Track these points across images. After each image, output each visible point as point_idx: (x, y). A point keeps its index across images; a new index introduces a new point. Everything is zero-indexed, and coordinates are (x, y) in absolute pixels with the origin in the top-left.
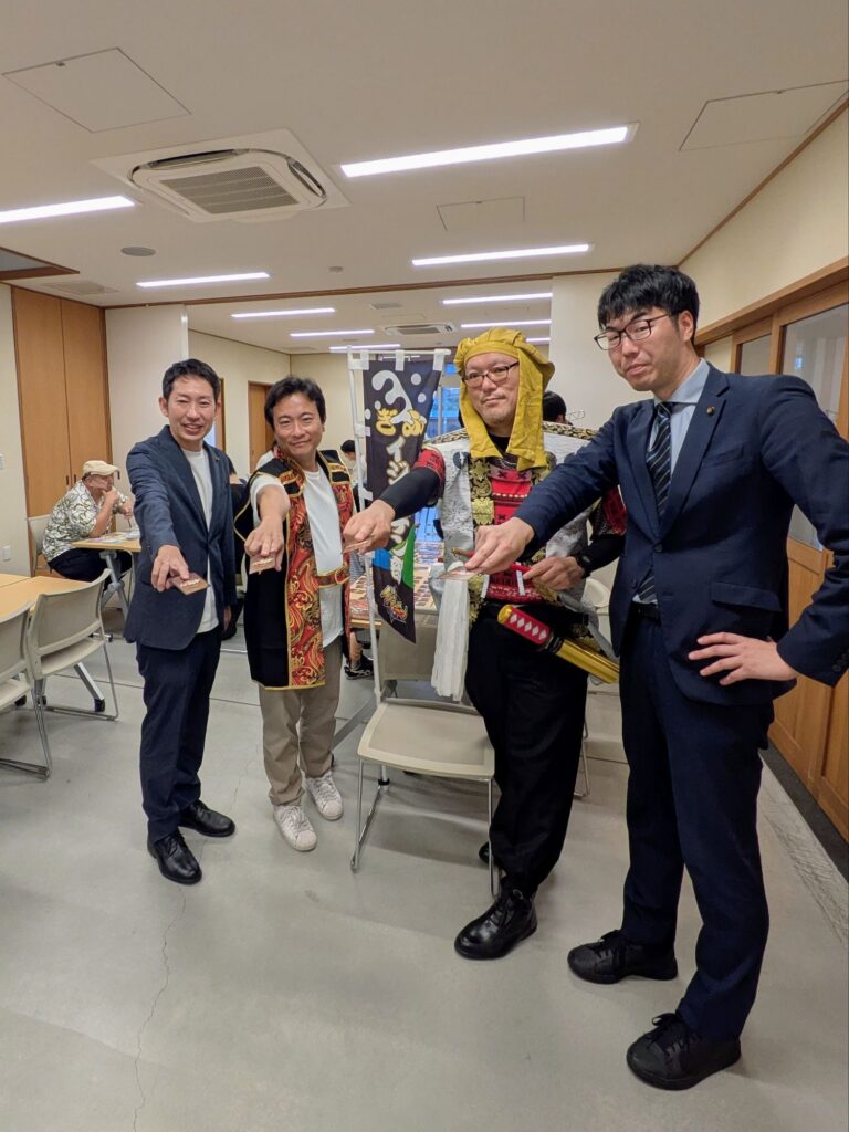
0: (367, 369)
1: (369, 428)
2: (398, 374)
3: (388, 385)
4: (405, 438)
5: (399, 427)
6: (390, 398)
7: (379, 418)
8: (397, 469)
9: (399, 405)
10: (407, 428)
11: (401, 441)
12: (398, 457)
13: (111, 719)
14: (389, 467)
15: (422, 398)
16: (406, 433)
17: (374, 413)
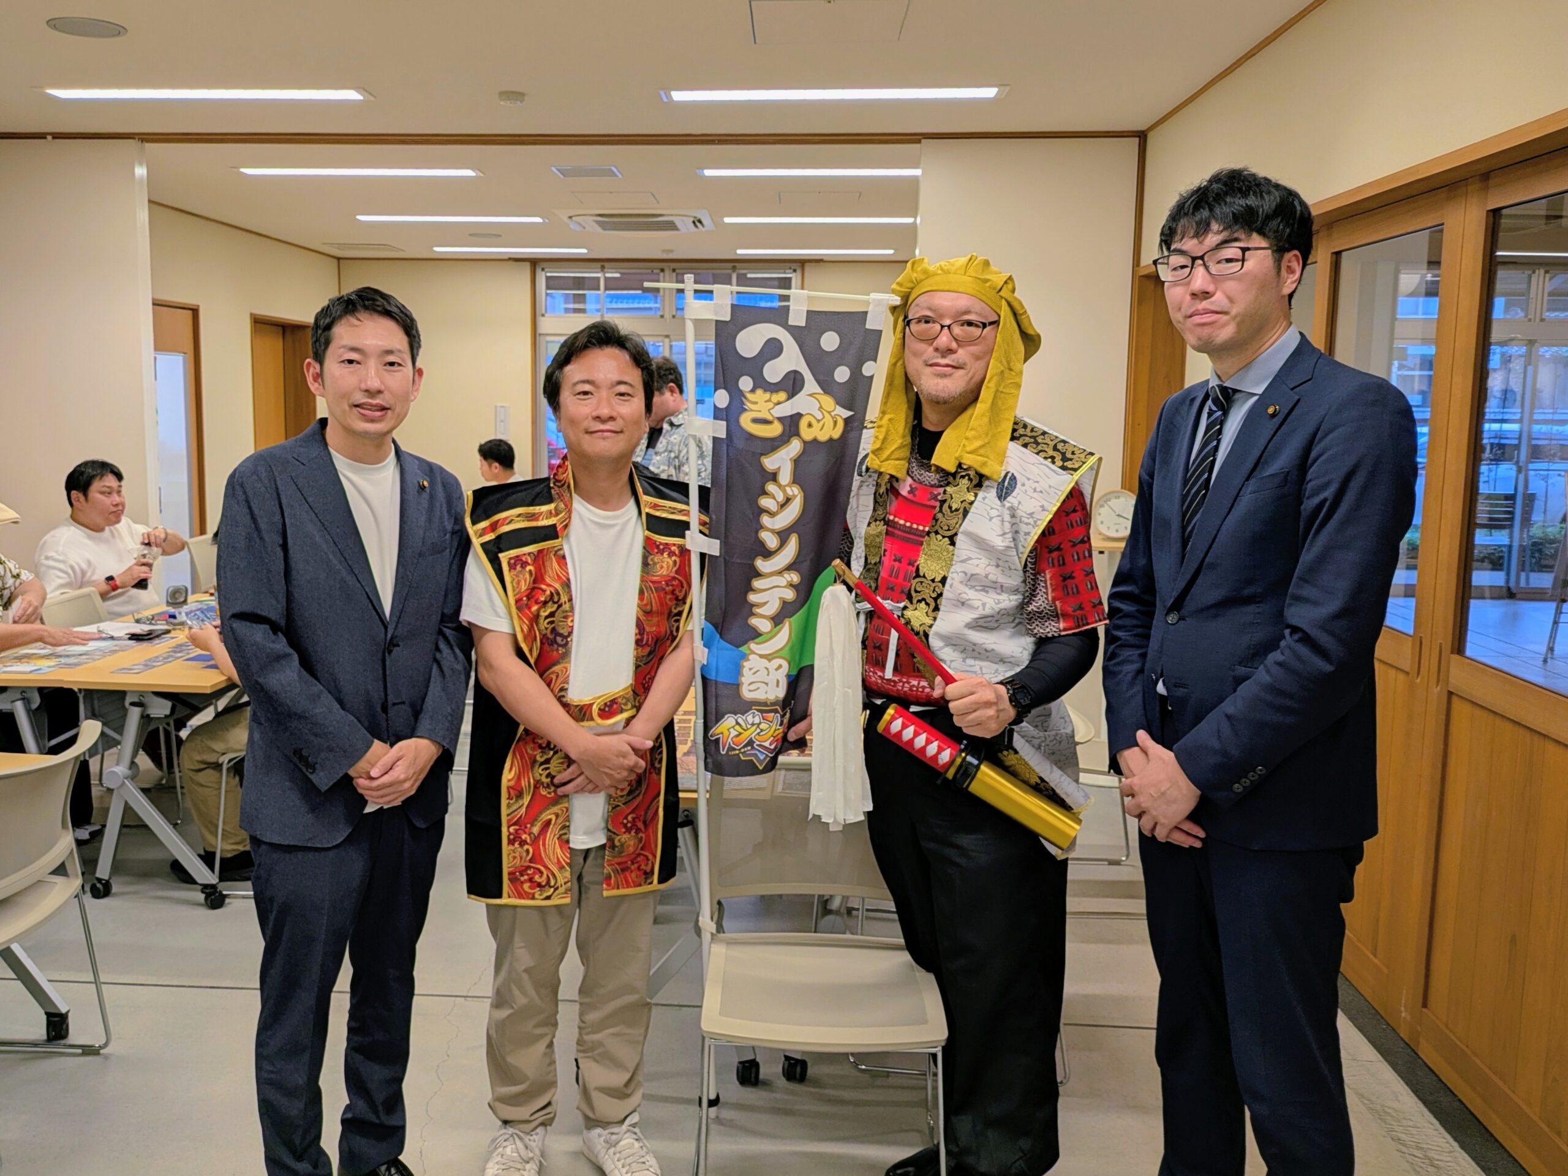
0: (727, 317)
1: (723, 424)
2: (794, 331)
3: (773, 349)
4: (805, 442)
5: (792, 424)
6: (774, 371)
7: (748, 405)
8: (781, 498)
9: (792, 384)
10: (810, 425)
11: (795, 447)
12: (785, 477)
13: (89, 1051)
14: (765, 493)
15: (842, 374)
16: (807, 434)
17: (737, 397)
